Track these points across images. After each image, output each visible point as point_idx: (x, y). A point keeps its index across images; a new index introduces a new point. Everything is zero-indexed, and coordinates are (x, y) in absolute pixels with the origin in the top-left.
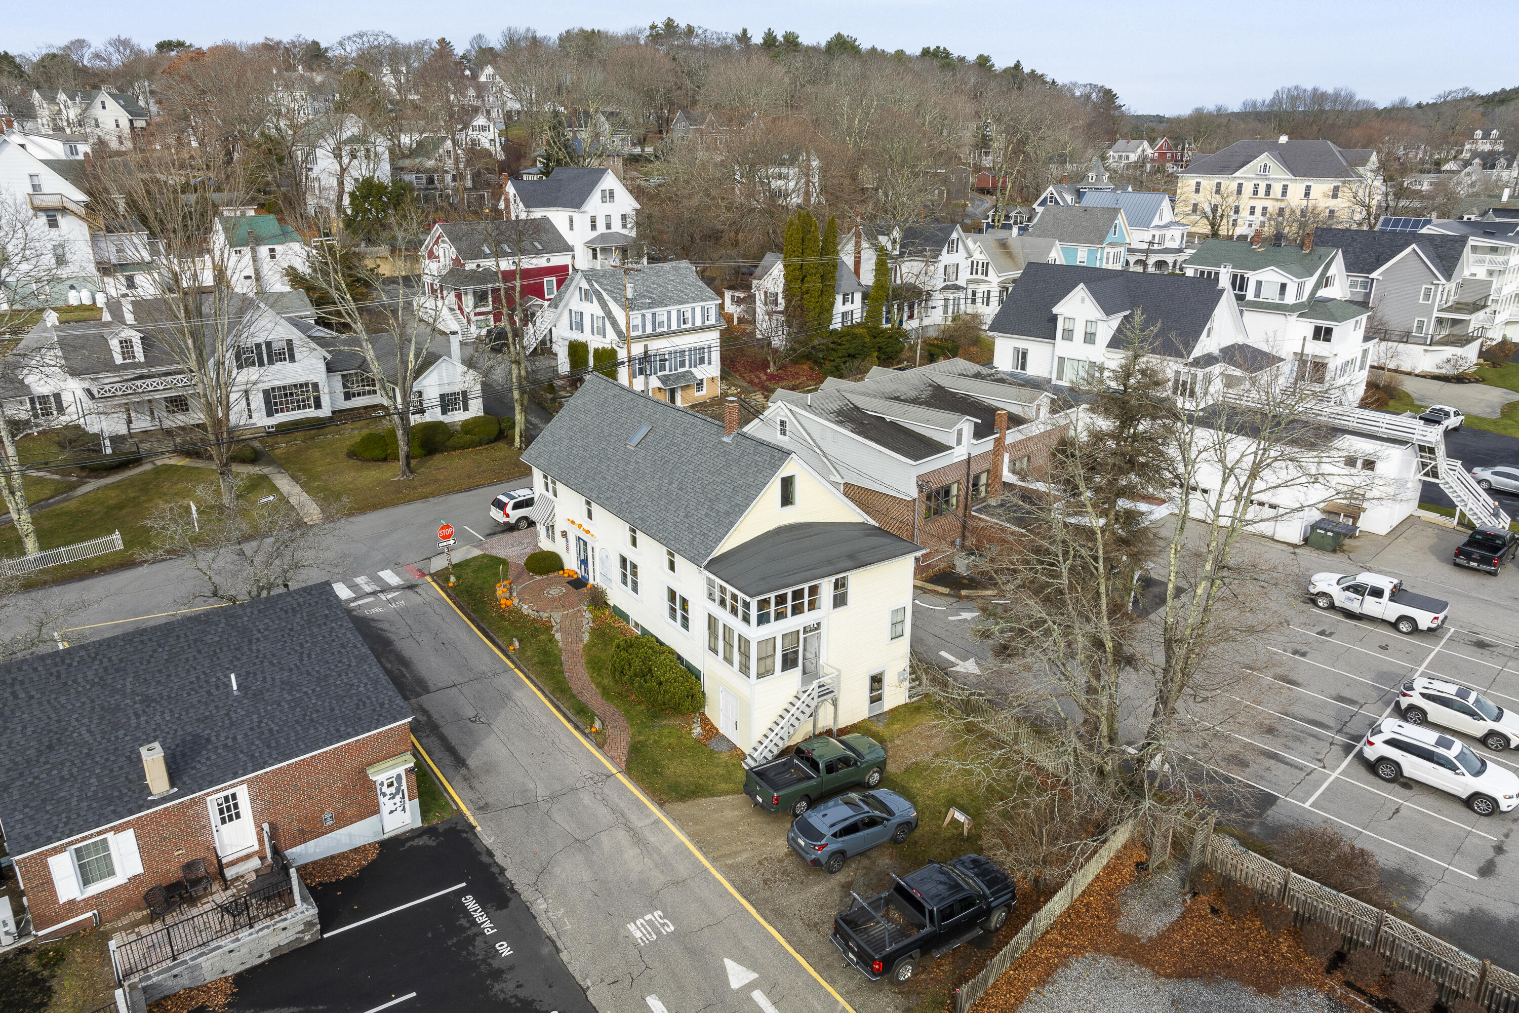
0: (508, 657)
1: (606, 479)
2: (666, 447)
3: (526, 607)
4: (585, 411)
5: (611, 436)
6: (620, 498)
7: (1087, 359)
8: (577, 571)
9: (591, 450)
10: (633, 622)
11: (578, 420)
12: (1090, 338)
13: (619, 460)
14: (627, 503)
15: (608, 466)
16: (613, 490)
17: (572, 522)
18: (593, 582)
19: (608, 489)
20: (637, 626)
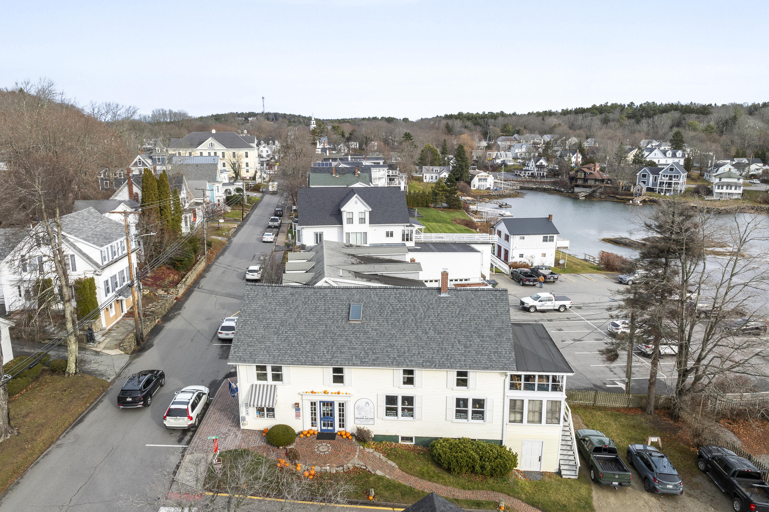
0: (378, 505)
1: (355, 349)
2: (392, 313)
3: (328, 468)
4: (269, 311)
5: (322, 320)
6: (388, 356)
7: (362, 231)
8: (314, 428)
9: (313, 335)
10: (403, 439)
11: (268, 319)
12: (362, 221)
13: (353, 333)
14: (399, 356)
15: (347, 340)
16: (374, 353)
17: (312, 392)
18: (341, 429)
19: (367, 354)
20: (411, 439)
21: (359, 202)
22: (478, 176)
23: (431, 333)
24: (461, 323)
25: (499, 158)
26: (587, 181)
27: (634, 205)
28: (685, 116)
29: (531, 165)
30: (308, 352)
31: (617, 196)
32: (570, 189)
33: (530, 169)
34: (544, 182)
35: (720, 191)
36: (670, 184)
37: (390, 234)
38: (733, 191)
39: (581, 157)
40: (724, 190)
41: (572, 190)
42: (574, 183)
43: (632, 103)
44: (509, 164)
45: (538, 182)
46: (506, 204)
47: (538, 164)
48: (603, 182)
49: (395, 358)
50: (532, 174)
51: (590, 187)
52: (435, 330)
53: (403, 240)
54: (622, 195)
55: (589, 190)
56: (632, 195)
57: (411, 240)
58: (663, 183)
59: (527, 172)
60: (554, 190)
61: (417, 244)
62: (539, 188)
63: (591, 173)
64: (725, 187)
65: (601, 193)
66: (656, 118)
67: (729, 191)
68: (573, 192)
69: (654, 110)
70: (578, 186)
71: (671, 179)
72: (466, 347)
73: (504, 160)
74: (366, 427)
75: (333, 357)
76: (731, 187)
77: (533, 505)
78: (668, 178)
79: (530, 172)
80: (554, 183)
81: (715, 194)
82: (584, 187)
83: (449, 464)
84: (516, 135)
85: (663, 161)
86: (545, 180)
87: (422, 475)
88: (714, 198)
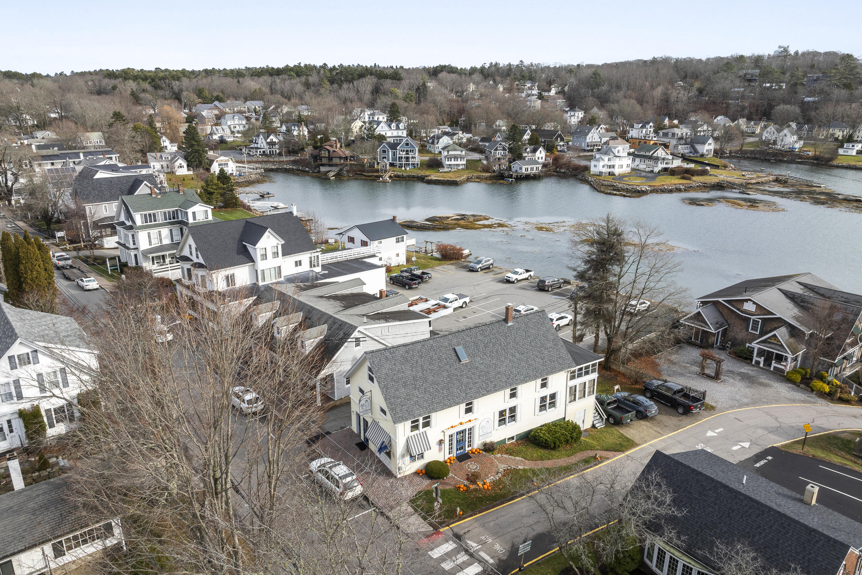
1: (477, 383)
2: (486, 347)
3: (492, 477)
4: (398, 372)
5: (441, 368)
6: (501, 381)
7: (276, 266)
8: (451, 455)
9: (442, 381)
10: (509, 439)
11: (402, 378)
12: (276, 255)
13: (469, 371)
14: (508, 379)
15: (467, 377)
16: (491, 382)
17: (452, 427)
18: (470, 448)
19: (487, 384)
20: (512, 438)
21: (271, 236)
22: (217, 161)
23: (517, 355)
24: (531, 343)
25: (215, 134)
26: (332, 160)
27: (385, 182)
28: (382, 81)
29: (260, 142)
30: (447, 396)
31: (364, 173)
32: (315, 168)
33: (259, 146)
34: (283, 161)
35: (449, 163)
36: (407, 158)
37: (298, 263)
38: (459, 162)
39: (307, 130)
40: (453, 162)
41: (317, 169)
42: (319, 162)
43: (325, 64)
44: (228, 140)
45: (276, 162)
46: (268, 194)
47: (269, 140)
48: (347, 160)
49: (506, 381)
50: (264, 152)
51: (336, 165)
52: (518, 352)
53: (311, 267)
54: (368, 172)
55: (336, 169)
56: (377, 171)
57: (318, 266)
58: (402, 157)
59: (259, 150)
60: (297, 170)
61: (324, 267)
62: (280, 169)
63: (334, 151)
64: (453, 160)
65: (348, 171)
66: (355, 83)
67: (456, 163)
68: (319, 172)
69: (352, 74)
70: (323, 165)
71: (408, 154)
72: (542, 359)
73: (222, 137)
74: (488, 440)
75: (466, 394)
76: (457, 158)
77: (608, 450)
78: (405, 153)
79: (262, 150)
80: (294, 162)
81: (445, 166)
82: (330, 165)
83: (555, 444)
84: (216, 103)
85: (389, 134)
86: (284, 159)
87: (541, 459)
88: (446, 170)
